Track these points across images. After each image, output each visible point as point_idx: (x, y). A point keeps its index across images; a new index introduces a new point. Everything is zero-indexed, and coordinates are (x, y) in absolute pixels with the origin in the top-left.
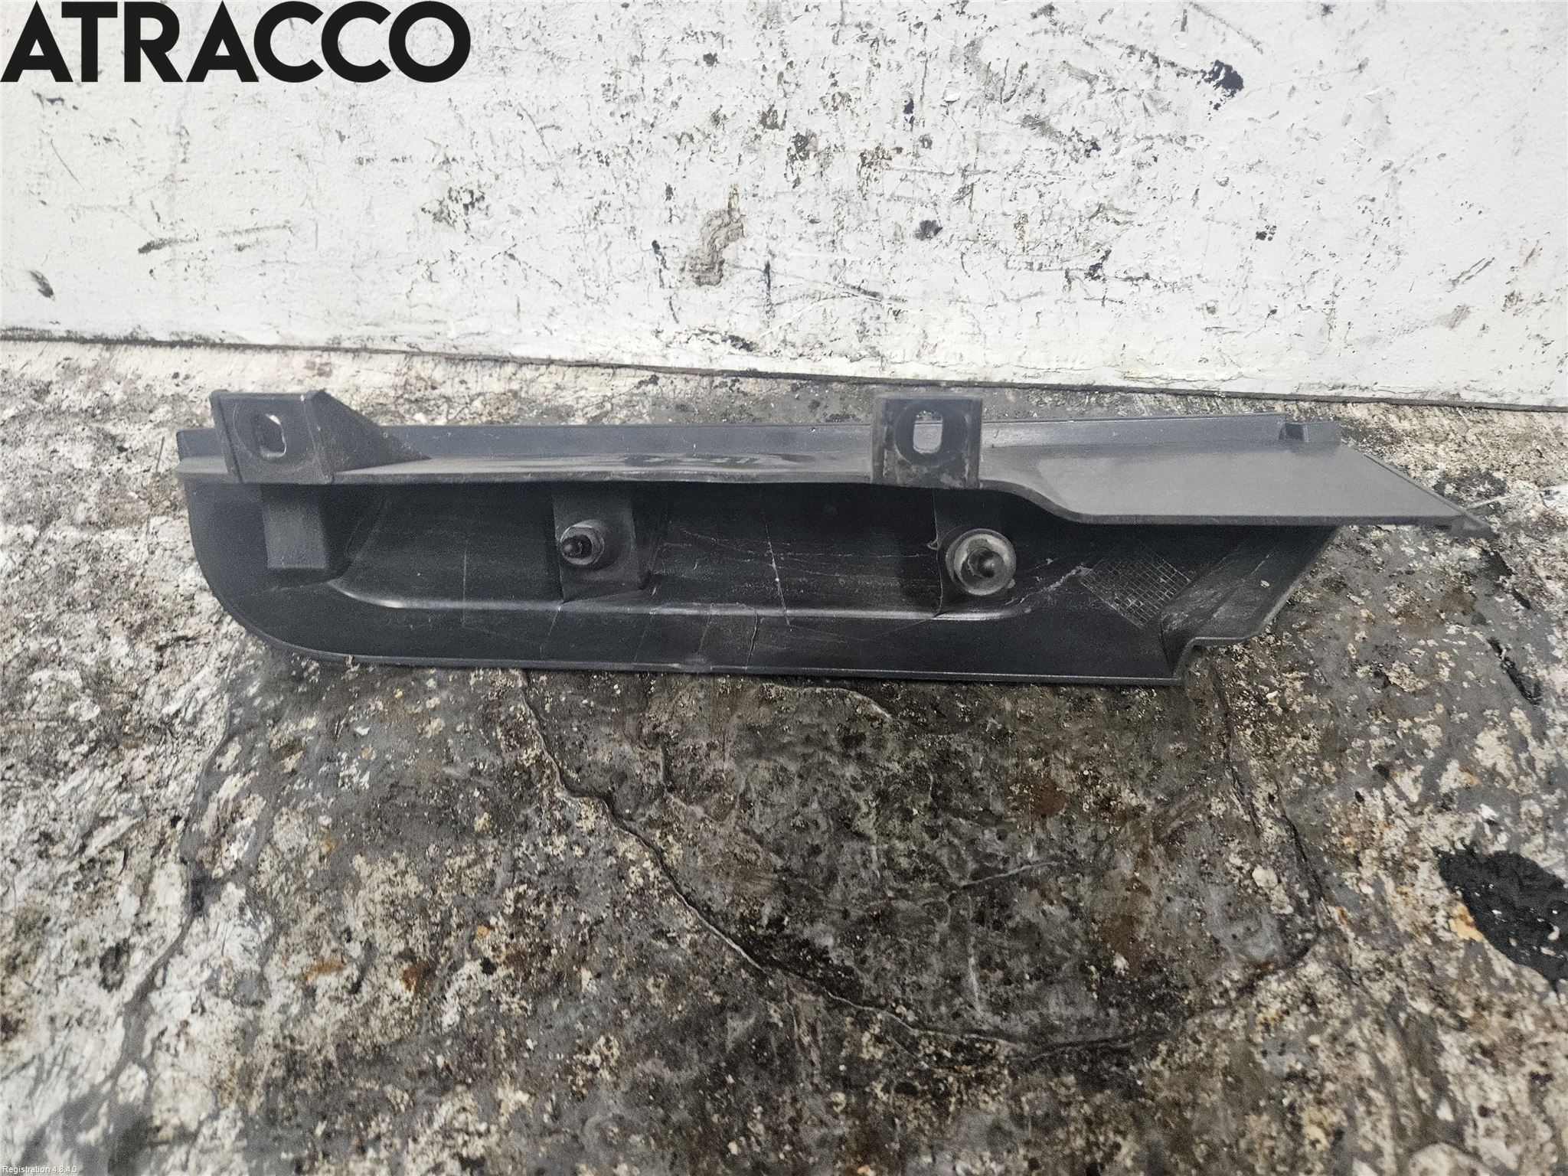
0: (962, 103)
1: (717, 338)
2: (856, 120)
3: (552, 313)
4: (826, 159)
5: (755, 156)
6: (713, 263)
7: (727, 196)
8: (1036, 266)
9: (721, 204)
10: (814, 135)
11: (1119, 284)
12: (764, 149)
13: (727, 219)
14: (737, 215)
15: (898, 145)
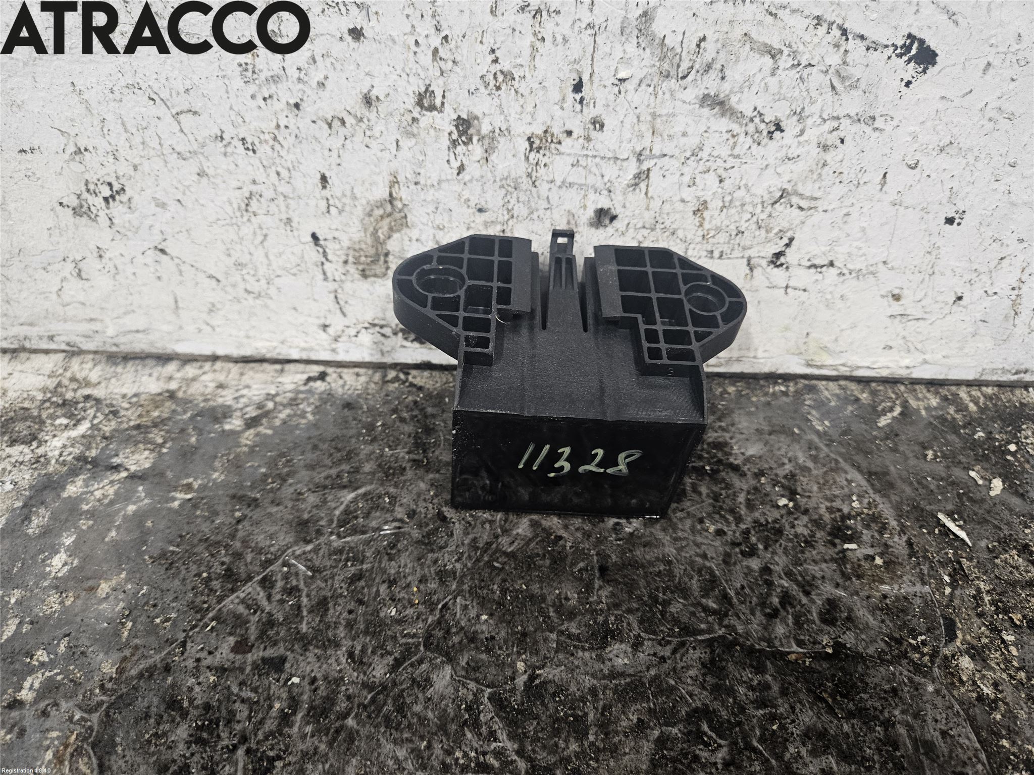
0: (635, 81)
1: (387, 331)
2: (521, 101)
3: (212, 309)
4: (490, 145)
5: (413, 141)
6: (377, 255)
7: (387, 184)
8: (716, 254)
9: (381, 192)
10: (477, 118)
11: (802, 272)
12: (423, 134)
13: (389, 208)
14: (399, 205)
15: (568, 127)
